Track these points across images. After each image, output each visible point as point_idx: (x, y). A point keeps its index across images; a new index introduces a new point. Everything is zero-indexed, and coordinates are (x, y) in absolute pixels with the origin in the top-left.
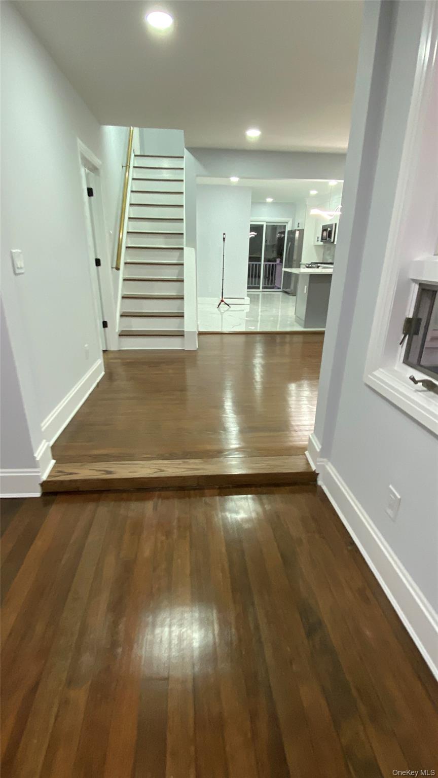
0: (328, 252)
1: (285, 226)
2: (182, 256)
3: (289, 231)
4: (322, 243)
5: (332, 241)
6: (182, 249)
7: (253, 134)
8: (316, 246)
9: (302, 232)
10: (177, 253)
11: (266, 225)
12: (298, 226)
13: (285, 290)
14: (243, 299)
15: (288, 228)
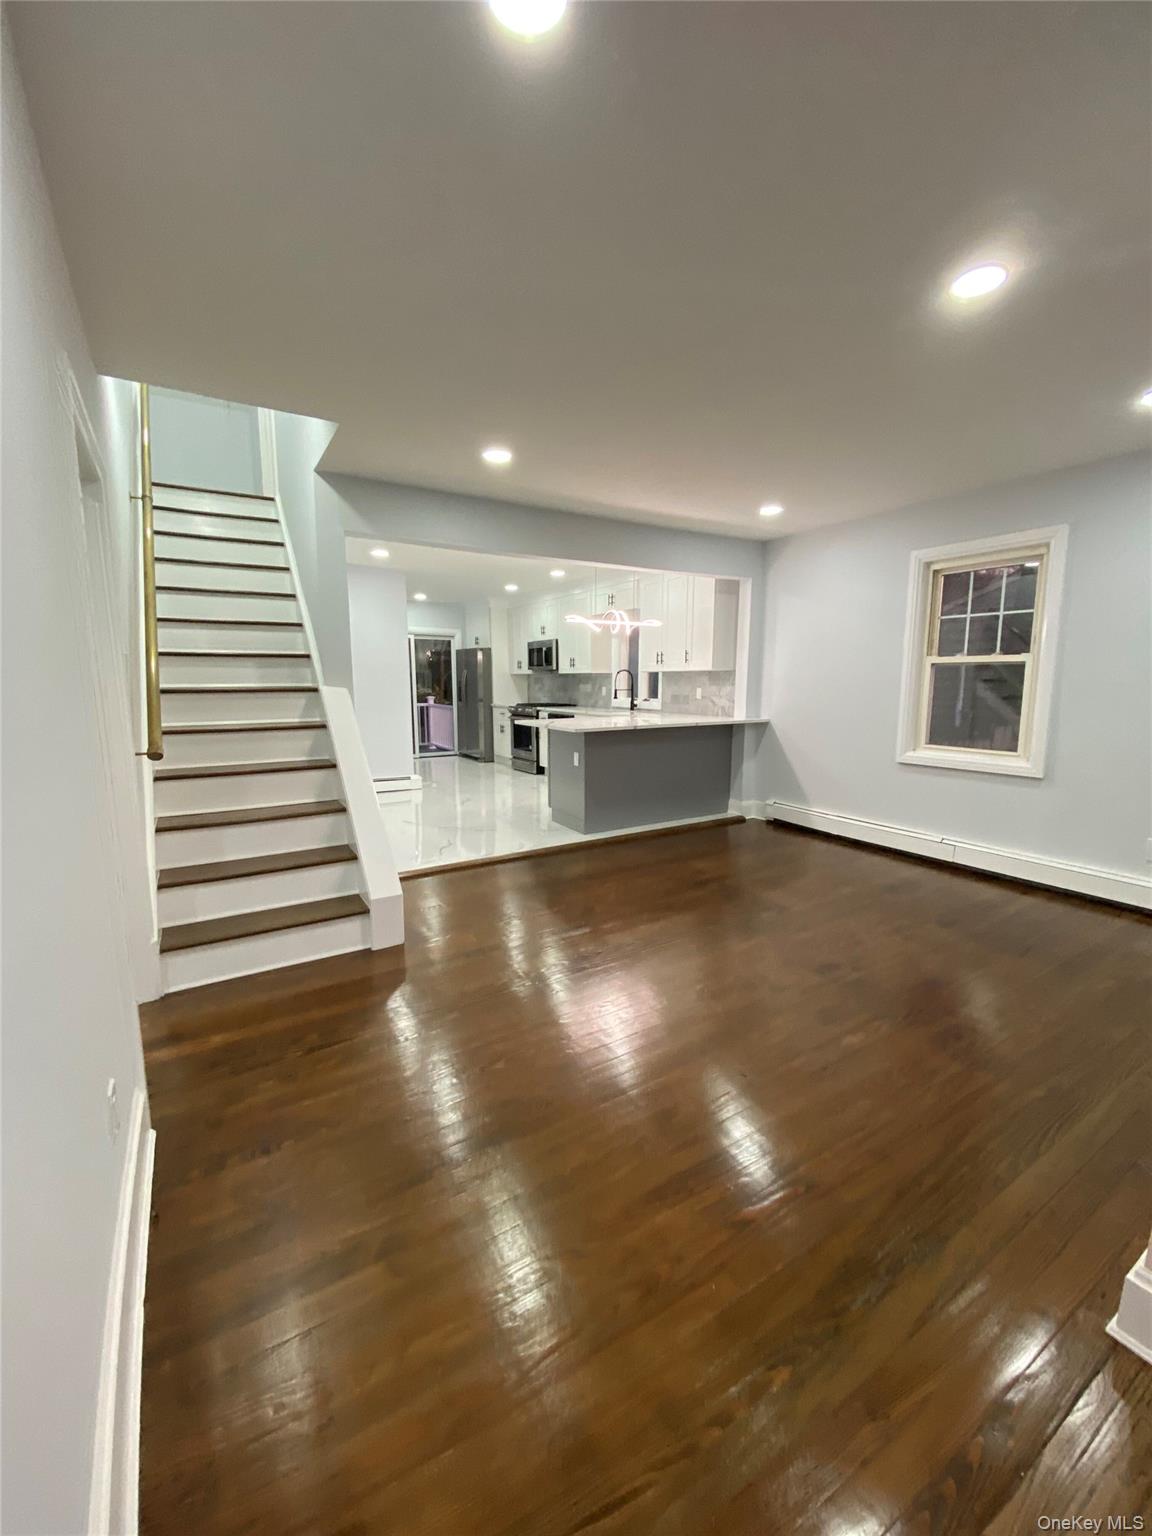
0: (537, 687)
1: (449, 642)
2: (319, 705)
3: (458, 652)
4: (530, 672)
5: (554, 668)
6: (315, 690)
7: (497, 456)
8: (516, 677)
9: (487, 652)
10: (301, 700)
11: (415, 640)
12: (477, 643)
13: (465, 752)
14: (409, 778)
15: (455, 646)
